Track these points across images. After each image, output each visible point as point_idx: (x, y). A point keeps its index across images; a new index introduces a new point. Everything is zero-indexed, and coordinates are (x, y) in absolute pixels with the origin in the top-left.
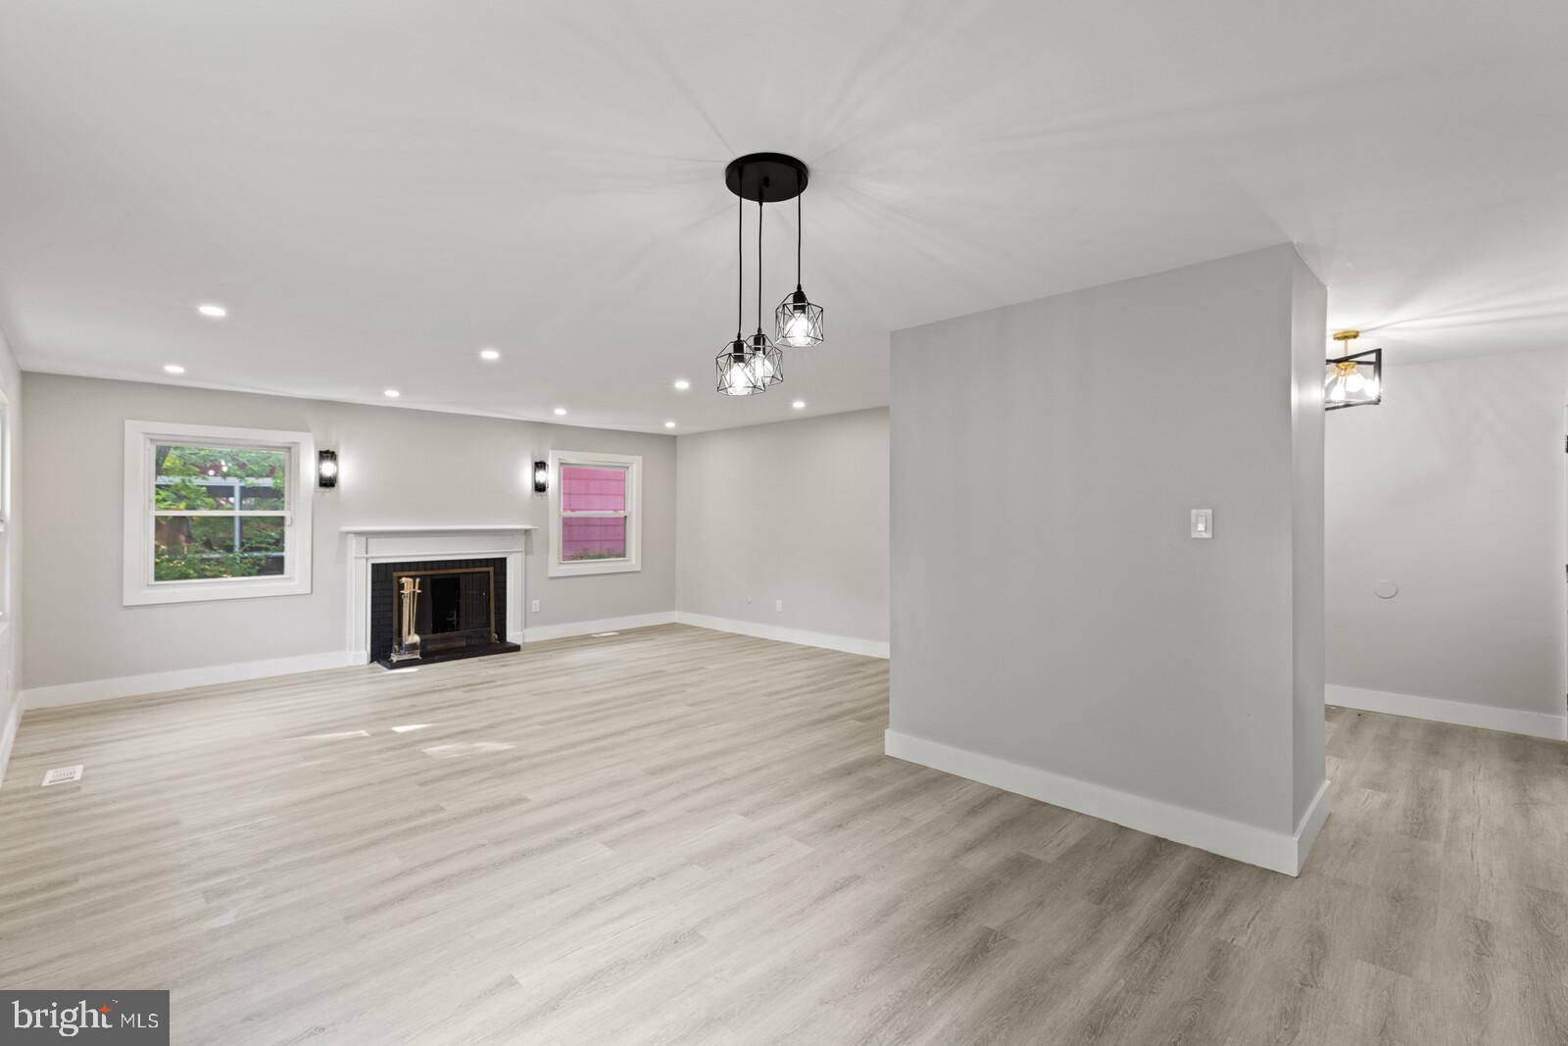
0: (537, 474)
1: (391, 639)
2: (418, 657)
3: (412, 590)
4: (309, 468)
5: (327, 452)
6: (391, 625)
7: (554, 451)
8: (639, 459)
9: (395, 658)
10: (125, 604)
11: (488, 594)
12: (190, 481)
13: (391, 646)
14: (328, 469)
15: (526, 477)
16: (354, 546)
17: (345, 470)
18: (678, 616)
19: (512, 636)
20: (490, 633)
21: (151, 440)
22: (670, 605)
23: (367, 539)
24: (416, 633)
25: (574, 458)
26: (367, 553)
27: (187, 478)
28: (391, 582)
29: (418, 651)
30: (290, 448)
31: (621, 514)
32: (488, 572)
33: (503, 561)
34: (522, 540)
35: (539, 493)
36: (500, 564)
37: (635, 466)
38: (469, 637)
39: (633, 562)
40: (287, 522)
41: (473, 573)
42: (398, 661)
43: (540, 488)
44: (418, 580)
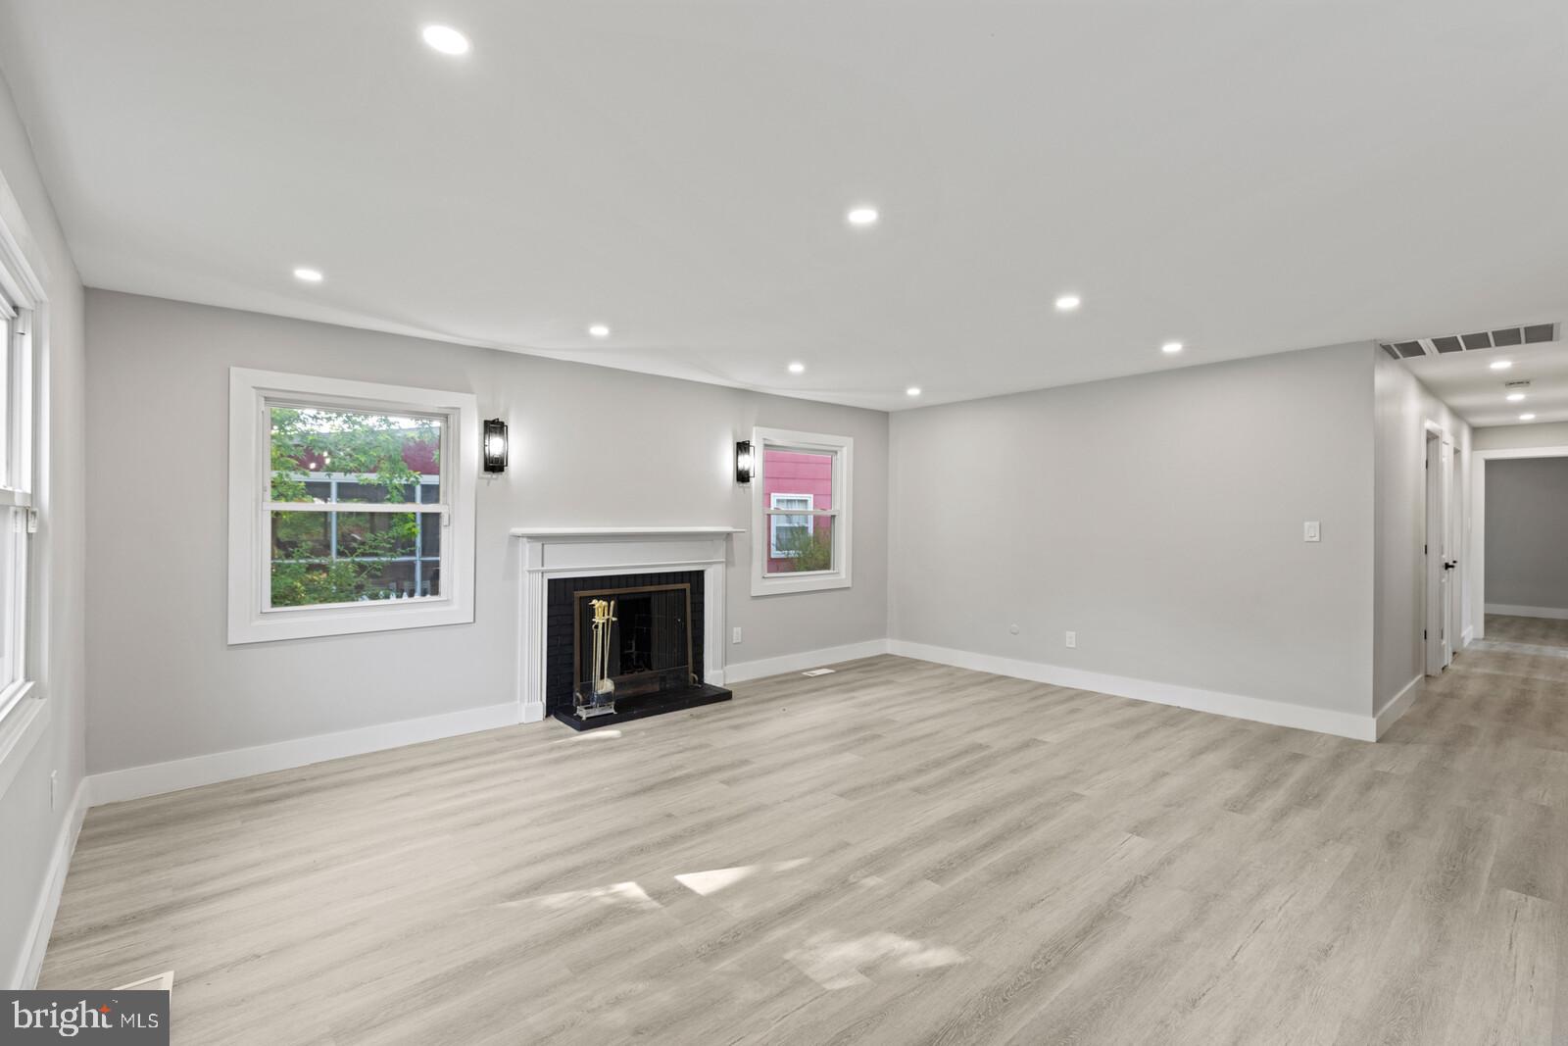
0: (740, 458)
1: (572, 684)
2: (612, 711)
3: (606, 617)
4: (472, 446)
5: (493, 422)
6: (572, 664)
7: (758, 428)
8: (850, 441)
9: (583, 713)
10: (230, 643)
11: (684, 620)
12: (287, 475)
13: (571, 694)
14: (496, 446)
15: (726, 463)
16: (527, 553)
17: (515, 447)
18: (892, 646)
19: (714, 675)
20: (687, 673)
21: (266, 399)
22: (879, 631)
23: (543, 545)
24: (608, 677)
25: (779, 437)
26: (543, 565)
27: (284, 473)
28: (572, 604)
29: (613, 704)
30: (446, 416)
31: (829, 513)
32: (685, 590)
33: (700, 574)
34: (722, 546)
35: (741, 485)
36: (695, 580)
37: (845, 450)
38: (663, 679)
39: (843, 576)
40: (444, 521)
41: (666, 591)
42: (588, 718)
43: (743, 477)
44: (612, 603)
